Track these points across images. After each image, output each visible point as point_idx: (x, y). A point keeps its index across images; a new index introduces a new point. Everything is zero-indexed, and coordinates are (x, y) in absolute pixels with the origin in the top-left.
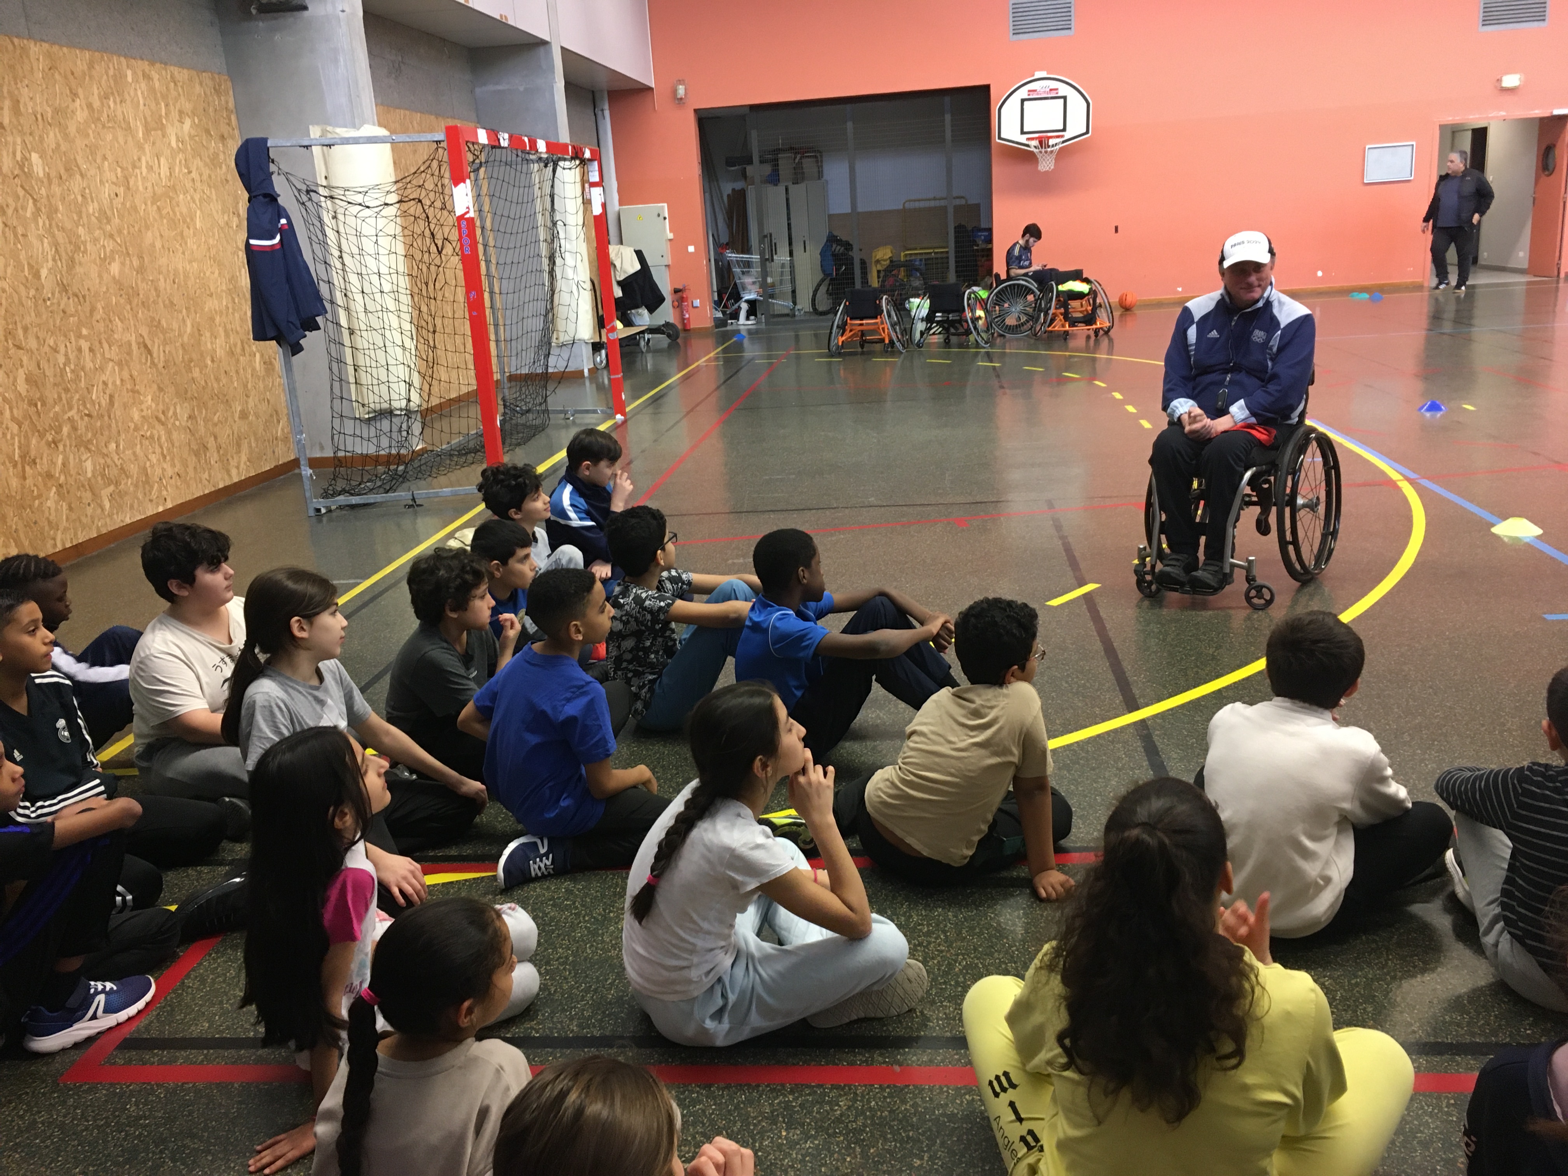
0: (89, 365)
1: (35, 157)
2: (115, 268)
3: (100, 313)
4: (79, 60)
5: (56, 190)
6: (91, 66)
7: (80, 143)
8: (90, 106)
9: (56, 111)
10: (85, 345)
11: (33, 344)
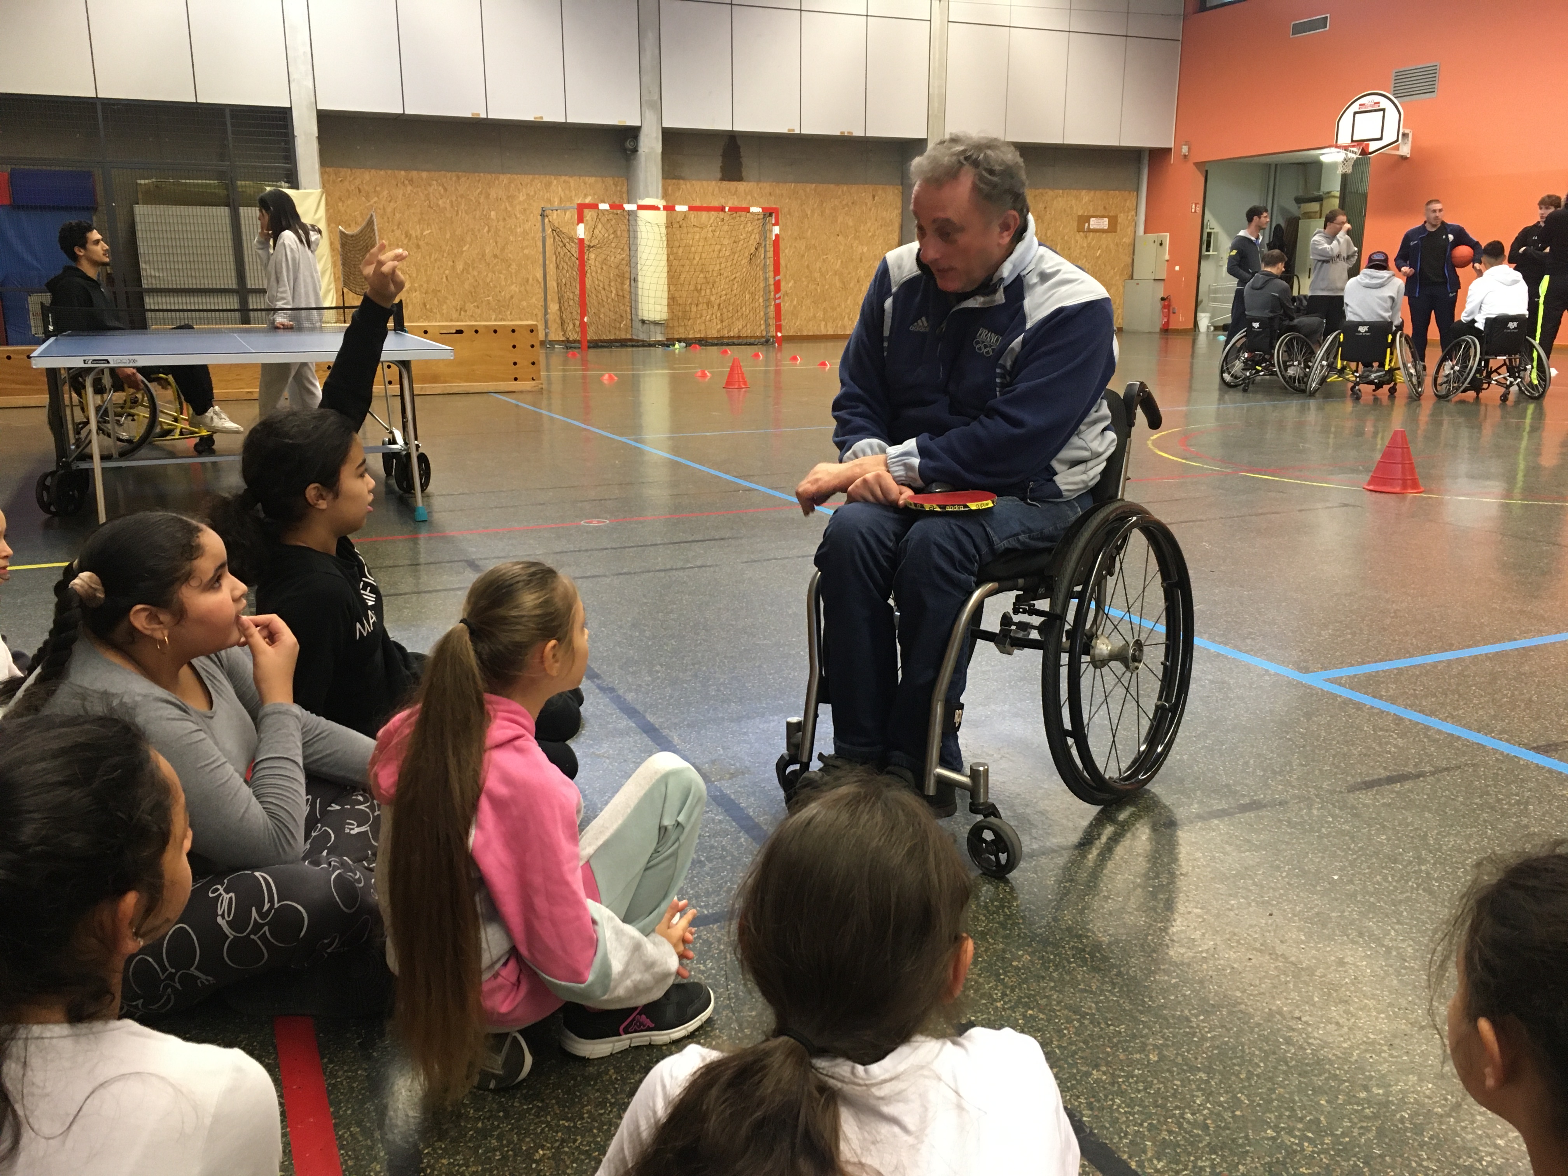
0: (503, 283)
1: (493, 213)
2: (526, 251)
3: (514, 266)
4: (526, 179)
5: (501, 223)
6: (532, 180)
7: (518, 208)
8: (528, 195)
9: (508, 197)
10: (502, 276)
11: (476, 273)
